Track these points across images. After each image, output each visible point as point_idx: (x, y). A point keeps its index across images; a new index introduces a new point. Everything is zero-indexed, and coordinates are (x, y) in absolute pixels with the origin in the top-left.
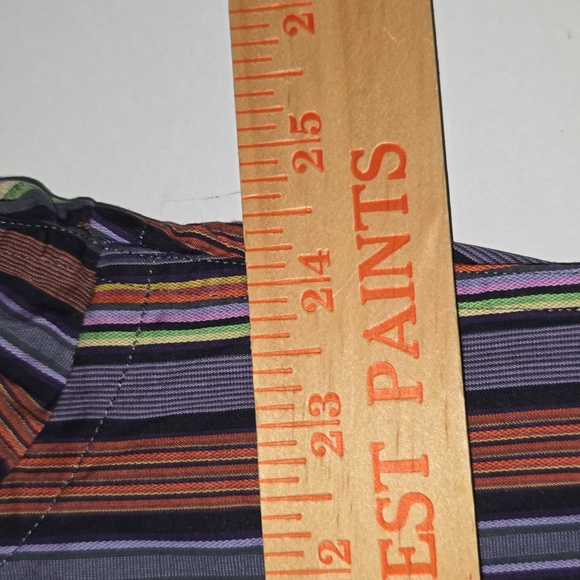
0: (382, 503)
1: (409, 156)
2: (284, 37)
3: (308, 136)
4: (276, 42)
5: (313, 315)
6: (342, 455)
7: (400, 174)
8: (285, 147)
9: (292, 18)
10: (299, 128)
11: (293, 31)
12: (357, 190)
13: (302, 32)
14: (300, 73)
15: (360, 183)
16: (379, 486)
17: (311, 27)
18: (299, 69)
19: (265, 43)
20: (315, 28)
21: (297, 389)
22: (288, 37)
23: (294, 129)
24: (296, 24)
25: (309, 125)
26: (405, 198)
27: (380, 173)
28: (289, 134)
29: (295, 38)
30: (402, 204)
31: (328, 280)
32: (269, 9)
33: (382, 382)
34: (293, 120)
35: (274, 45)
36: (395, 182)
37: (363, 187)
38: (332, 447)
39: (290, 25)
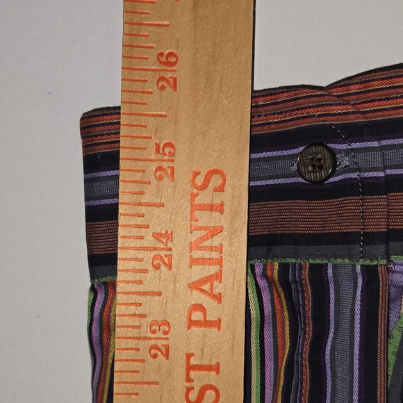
0: (189, 390)
1: (227, 178)
2: (157, 91)
3: (166, 158)
4: (151, 93)
5: (158, 272)
6: (167, 358)
7: (221, 189)
8: (150, 163)
9: (162, 79)
10: (161, 152)
11: (163, 88)
12: (194, 196)
13: (169, 89)
14: (165, 116)
15: (195, 191)
16: (189, 380)
17: (175, 87)
18: (164, 113)
19: (144, 92)
20: (177, 88)
21: (143, 316)
22: (159, 91)
23: (157, 151)
24: (165, 84)
25: (167, 150)
26: (222, 204)
27: (209, 187)
28: (154, 155)
29: (164, 92)
30: (220, 208)
31: (170, 249)
32: (148, 70)
33: (197, 316)
34: (157, 145)
35: (150, 95)
36: (217, 193)
37: (198, 195)
38: (162, 353)
39: (161, 83)
